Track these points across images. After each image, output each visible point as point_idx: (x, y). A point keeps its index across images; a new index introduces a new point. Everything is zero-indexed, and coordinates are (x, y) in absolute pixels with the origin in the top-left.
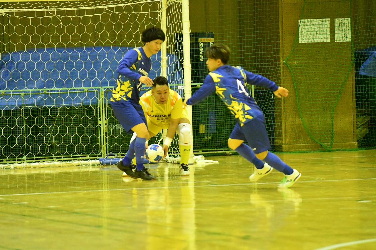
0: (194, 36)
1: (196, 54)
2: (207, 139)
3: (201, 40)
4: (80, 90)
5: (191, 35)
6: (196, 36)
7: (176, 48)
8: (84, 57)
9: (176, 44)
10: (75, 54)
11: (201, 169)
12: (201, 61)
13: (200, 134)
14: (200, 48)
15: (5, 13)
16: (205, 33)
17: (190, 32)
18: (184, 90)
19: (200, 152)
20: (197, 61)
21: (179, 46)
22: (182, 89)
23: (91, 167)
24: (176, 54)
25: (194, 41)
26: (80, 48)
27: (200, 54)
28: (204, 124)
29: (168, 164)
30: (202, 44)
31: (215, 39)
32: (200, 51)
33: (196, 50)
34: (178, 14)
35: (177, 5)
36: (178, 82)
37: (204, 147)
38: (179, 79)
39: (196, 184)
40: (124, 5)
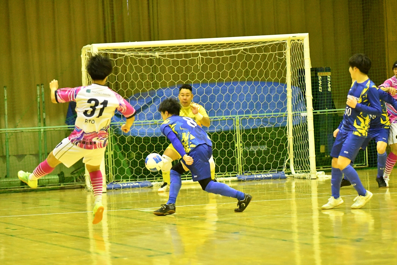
0: (314, 71)
1: (316, 86)
2: (327, 158)
3: (320, 74)
4: (214, 119)
5: (312, 70)
6: (316, 71)
7: (299, 81)
8: (224, 91)
9: (299, 78)
10: (217, 88)
11: (322, 183)
12: (320, 92)
13: (321, 153)
14: (319, 81)
15: (159, 55)
16: (323, 68)
17: (311, 67)
18: (307, 116)
19: (322, 169)
20: (317, 91)
21: (302, 80)
22: (305, 115)
23: (230, 183)
24: (299, 86)
25: (314, 75)
26: (220, 83)
27: (319, 86)
28: (324, 145)
29: (295, 179)
30: (321, 77)
31: (331, 73)
32: (319, 83)
33: (316, 83)
34: (300, 53)
35: (299, 45)
36: (301, 110)
37: (325, 165)
38: (302, 107)
39: (318, 196)
40: (256, 46)
